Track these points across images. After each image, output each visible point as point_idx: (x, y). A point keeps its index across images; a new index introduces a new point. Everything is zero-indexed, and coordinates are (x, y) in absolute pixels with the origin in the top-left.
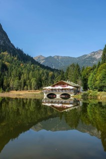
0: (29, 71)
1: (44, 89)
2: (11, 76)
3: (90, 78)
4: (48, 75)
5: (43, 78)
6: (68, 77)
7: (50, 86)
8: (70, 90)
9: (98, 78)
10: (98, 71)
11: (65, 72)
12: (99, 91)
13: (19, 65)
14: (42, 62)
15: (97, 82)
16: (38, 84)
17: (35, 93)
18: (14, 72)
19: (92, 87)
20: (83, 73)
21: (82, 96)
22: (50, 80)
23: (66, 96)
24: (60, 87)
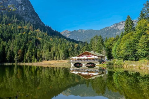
0: (57, 43)
1: (71, 59)
2: (42, 48)
3: (114, 48)
4: (73, 46)
5: (70, 50)
6: (92, 48)
7: (76, 56)
8: (95, 59)
9: (122, 48)
10: (122, 41)
11: (89, 43)
13: (49, 39)
14: (68, 36)
15: (121, 52)
16: (65, 55)
17: (63, 62)
18: (45, 46)
19: (116, 56)
20: (107, 44)
21: (107, 65)
22: (76, 51)
23: (92, 65)
24: (85, 57)
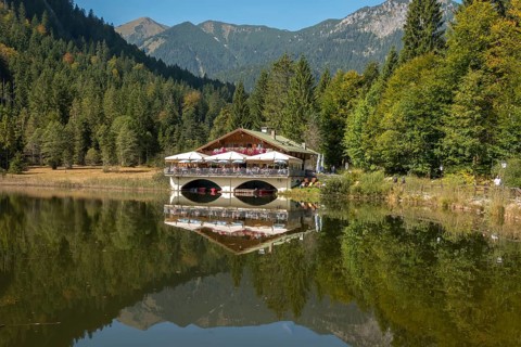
0: (101, 85)
1: (169, 164)
2: (25, 104)
3: (353, 120)
4: (179, 102)
5: (163, 117)
6: (265, 113)
7: (190, 148)
8: (274, 166)
9: (387, 119)
10: (390, 90)
11: (251, 90)
12: (391, 171)
13: (57, 58)
14: (152, 49)
15: (384, 137)
16: (141, 140)
17: (133, 176)
18: (38, 90)
19: (361, 156)
20: (327, 98)
21: (325, 191)
22: (188, 124)
23: (260, 192)
24: (235, 156)
